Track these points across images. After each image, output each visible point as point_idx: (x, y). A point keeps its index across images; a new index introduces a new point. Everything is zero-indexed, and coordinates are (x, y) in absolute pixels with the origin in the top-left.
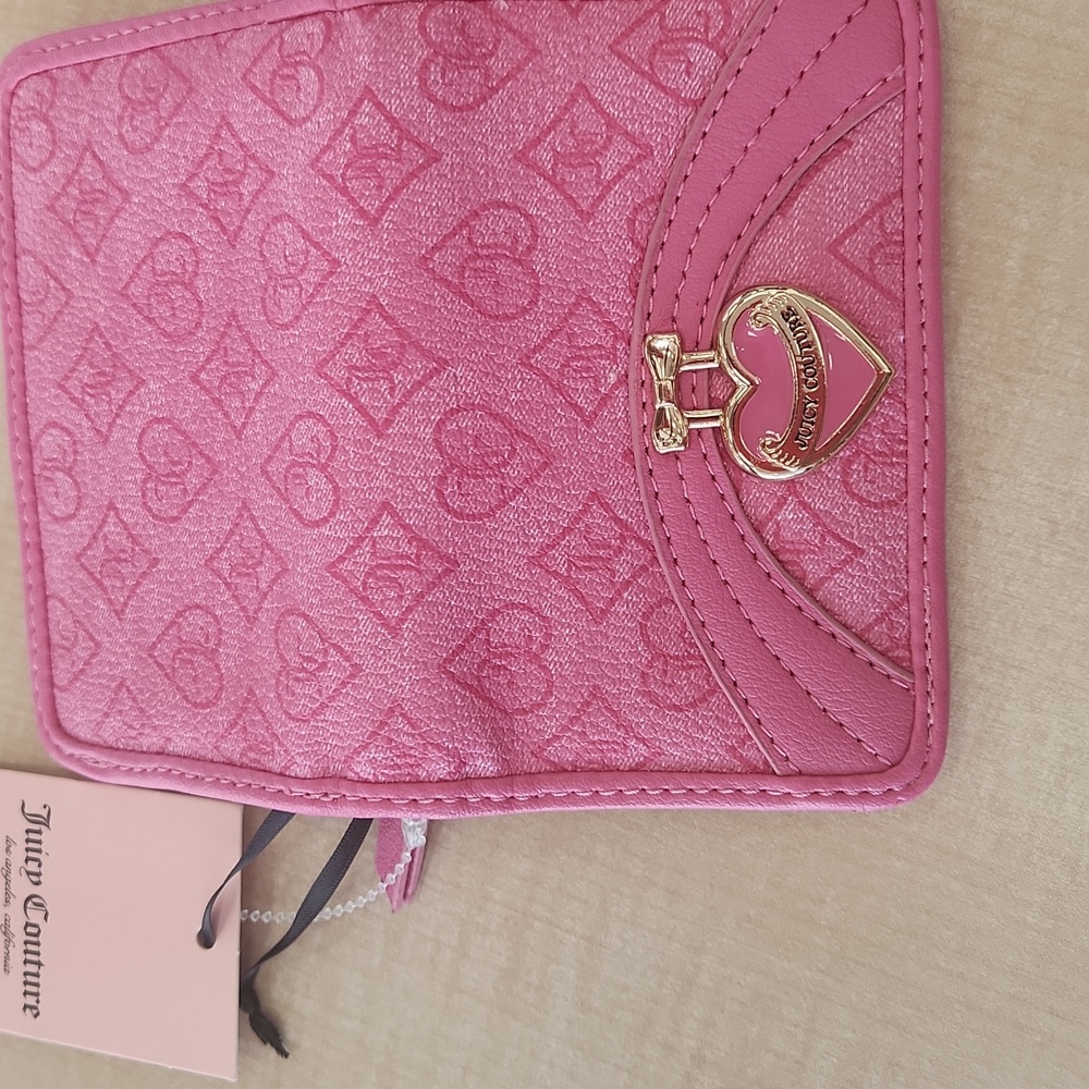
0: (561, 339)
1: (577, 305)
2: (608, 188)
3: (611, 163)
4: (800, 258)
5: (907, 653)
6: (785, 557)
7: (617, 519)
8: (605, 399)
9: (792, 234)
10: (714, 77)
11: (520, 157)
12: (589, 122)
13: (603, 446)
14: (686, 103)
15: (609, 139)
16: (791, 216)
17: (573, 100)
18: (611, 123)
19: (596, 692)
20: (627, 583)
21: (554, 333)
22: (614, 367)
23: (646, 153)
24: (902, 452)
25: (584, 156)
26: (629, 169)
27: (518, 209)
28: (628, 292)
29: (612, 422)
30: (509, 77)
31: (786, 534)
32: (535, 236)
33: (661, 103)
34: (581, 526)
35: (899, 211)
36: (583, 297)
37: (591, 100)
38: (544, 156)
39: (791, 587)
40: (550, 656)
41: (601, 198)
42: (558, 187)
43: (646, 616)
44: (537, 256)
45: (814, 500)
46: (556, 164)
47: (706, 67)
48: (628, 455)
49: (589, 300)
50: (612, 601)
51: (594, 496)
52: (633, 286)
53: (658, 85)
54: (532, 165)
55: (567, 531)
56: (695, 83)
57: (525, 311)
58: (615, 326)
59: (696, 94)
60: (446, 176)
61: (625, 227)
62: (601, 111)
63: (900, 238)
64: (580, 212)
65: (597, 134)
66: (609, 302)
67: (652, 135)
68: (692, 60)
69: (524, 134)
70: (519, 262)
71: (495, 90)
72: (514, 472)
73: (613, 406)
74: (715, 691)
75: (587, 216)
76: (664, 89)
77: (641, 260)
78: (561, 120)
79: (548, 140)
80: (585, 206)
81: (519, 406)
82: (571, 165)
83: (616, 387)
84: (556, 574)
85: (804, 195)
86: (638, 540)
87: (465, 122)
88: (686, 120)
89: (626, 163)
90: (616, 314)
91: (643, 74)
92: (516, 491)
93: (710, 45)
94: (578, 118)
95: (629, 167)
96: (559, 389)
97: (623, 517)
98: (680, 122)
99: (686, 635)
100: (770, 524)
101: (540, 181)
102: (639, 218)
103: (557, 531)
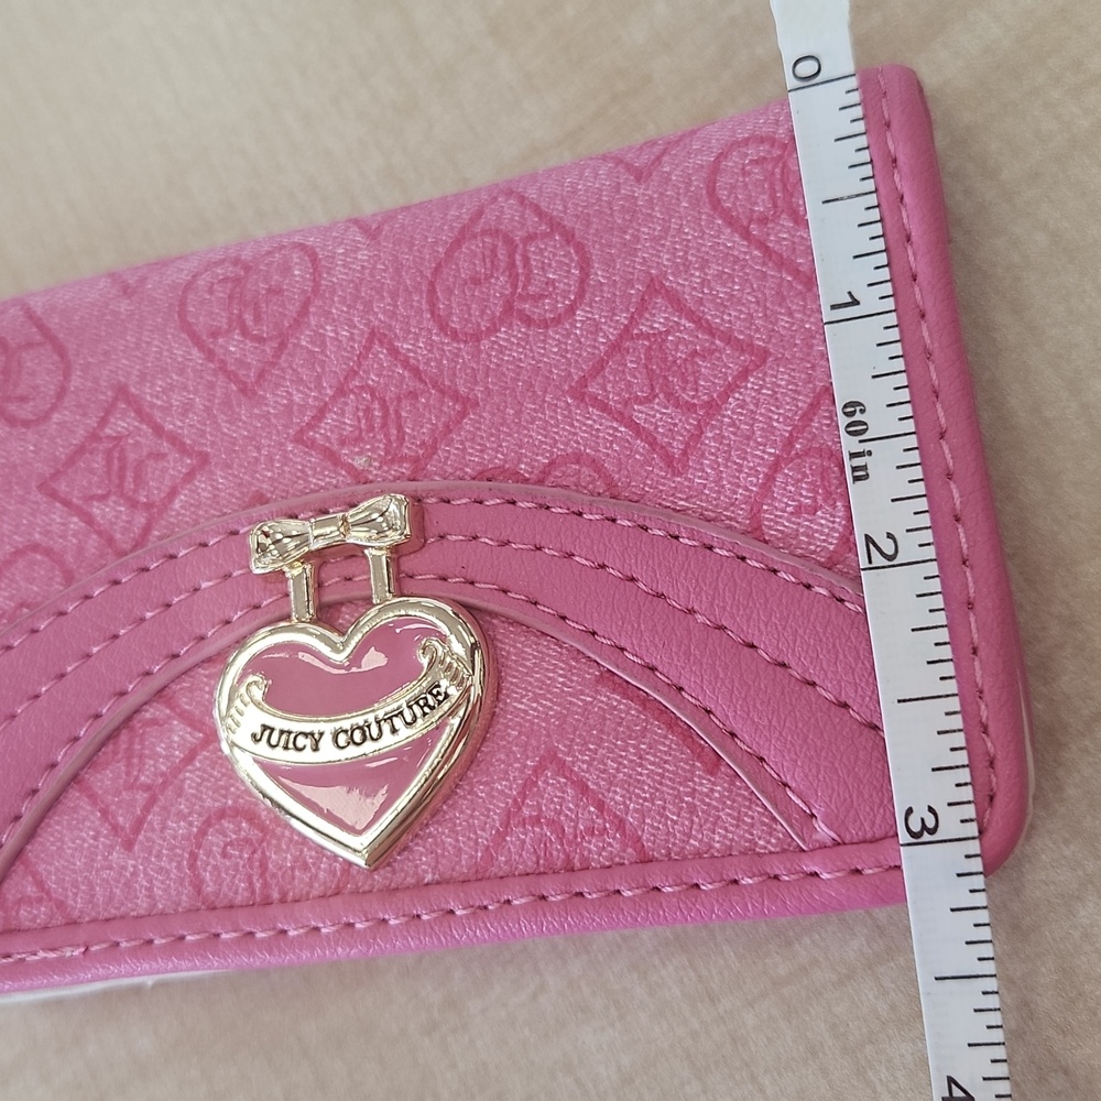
0: (411, 383)
1: (456, 397)
2: (621, 417)
3: (658, 414)
4: (535, 710)
6: (124, 736)
7: (173, 493)
8: (332, 457)
9: (570, 695)
10: (799, 551)
11: (654, 287)
12: (710, 377)
13: (270, 459)
14: (755, 515)
15: (691, 407)
16: (597, 692)
18: (713, 407)
21: (417, 373)
22: (376, 464)
23: (676, 466)
25: (663, 377)
26: (650, 444)
27: (581, 294)
28: (480, 468)
29: (303, 472)
30: (767, 251)
31: (152, 736)
32: (545, 324)
33: (749, 475)
34: (165, 446)
35: (617, 859)
36: (467, 404)
37: (744, 374)
38: (659, 320)
39: (80, 750)
41: (604, 407)
42: (615, 347)
43: (48, 552)
44: (519, 331)
45: (199, 769)
46: (647, 336)
47: (812, 537)
48: (261, 499)
49: (463, 414)
50: (67, 503)
51: (204, 459)
52: (489, 475)
53: (776, 467)
54: (643, 306)
55: (158, 430)
56: (787, 525)
57: (443, 327)
58: (430, 457)
59: (770, 528)
60: (618, 191)
61: (569, 450)
62: (730, 389)
63: (577, 865)
64: (583, 382)
65: (697, 390)
66: (463, 442)
67: (703, 471)
68: (819, 513)
69: (687, 286)
70: (509, 308)
71: (746, 234)
72: (234, 346)
73: (324, 468)
75: (579, 393)
76: (770, 478)
77: (526, 481)
78: (712, 335)
79: (683, 321)
80: (593, 389)
81: (320, 339)
82: (649, 358)
83: (350, 469)
84: (103, 422)
85: (630, 708)
86: (147, 529)
87: (695, 203)
88: (730, 519)
89: (659, 437)
90: (449, 453)
91: (790, 442)
92: (210, 355)
94: (719, 359)
95: (653, 443)
96: (341, 391)
97: (177, 505)
98: (726, 509)
99: (25, 610)
100: (168, 711)
101: (623, 318)
102: (584, 469)
103: (158, 415)
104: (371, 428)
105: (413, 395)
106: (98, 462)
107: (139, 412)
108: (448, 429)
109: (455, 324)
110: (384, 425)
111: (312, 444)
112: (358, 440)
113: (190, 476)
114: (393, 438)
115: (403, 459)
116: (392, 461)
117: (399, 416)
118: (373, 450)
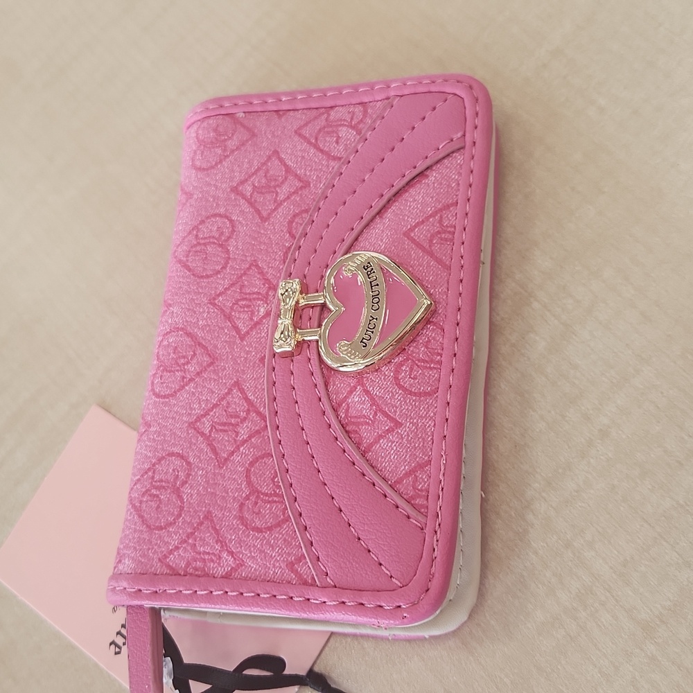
0: (236, 288)
1: (249, 268)
2: (280, 204)
3: (284, 191)
4: (386, 240)
5: (425, 502)
6: (350, 428)
7: (247, 399)
8: (256, 325)
9: (384, 227)
11: (235, 190)
13: (248, 353)
14: (334, 158)
15: (286, 178)
16: (385, 217)
17: (269, 158)
18: (288, 170)
19: (208, 516)
20: (244, 442)
21: (233, 285)
22: (265, 305)
23: (306, 185)
24: (438, 362)
27: (227, 217)
28: (282, 262)
29: (258, 339)
30: (237, 149)
31: (353, 412)
32: (233, 232)
33: (319, 159)
34: (224, 403)
35: (454, 214)
36: (254, 264)
38: (248, 189)
39: (349, 446)
40: (186, 490)
41: (276, 209)
42: (252, 204)
43: (252, 464)
44: (233, 242)
45: (373, 388)
46: (253, 193)
47: (349, 139)
48: (263, 359)
49: (257, 266)
50: (232, 453)
51: (236, 384)
52: (286, 259)
53: (319, 149)
54: (240, 194)
55: (215, 406)
56: (341, 148)
57: (218, 272)
58: (270, 282)
59: (341, 154)
60: (192, 205)
61: (287, 225)
62: (284, 164)
63: (452, 229)
64: (262, 218)
65: (280, 176)
66: (269, 267)
67: (311, 176)
68: (340, 136)
69: (238, 177)
70: (221, 246)
71: (228, 156)
72: (192, 368)
73: (260, 329)
74: (287, 521)
75: (265, 219)
76: (322, 151)
79: (252, 180)
80: (265, 214)
81: (203, 328)
82: (261, 193)
83: (264, 317)
84: (202, 434)
85: (395, 205)
86: (258, 413)
87: (208, 175)
88: (333, 168)
89: (293, 191)
90: (271, 274)
92: (191, 380)
93: (353, 128)
94: (271, 168)
95: (294, 193)
96: (229, 318)
97: (252, 398)
98: (329, 169)
99: (276, 480)
100: (344, 405)
101: (242, 201)
102: (296, 220)
103: (210, 406)
104: (248, 306)
105: (242, 287)
106: (220, 436)
107: (204, 416)
108: (262, 273)
109: (218, 268)
110: (250, 300)
111: (248, 333)
112: (253, 313)
113: (242, 391)
114: (257, 297)
115: (267, 293)
116: (267, 298)
117: (250, 294)
118: (259, 306)
